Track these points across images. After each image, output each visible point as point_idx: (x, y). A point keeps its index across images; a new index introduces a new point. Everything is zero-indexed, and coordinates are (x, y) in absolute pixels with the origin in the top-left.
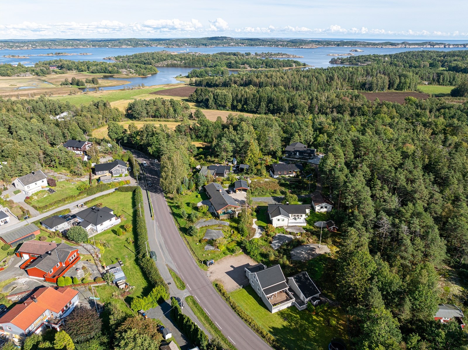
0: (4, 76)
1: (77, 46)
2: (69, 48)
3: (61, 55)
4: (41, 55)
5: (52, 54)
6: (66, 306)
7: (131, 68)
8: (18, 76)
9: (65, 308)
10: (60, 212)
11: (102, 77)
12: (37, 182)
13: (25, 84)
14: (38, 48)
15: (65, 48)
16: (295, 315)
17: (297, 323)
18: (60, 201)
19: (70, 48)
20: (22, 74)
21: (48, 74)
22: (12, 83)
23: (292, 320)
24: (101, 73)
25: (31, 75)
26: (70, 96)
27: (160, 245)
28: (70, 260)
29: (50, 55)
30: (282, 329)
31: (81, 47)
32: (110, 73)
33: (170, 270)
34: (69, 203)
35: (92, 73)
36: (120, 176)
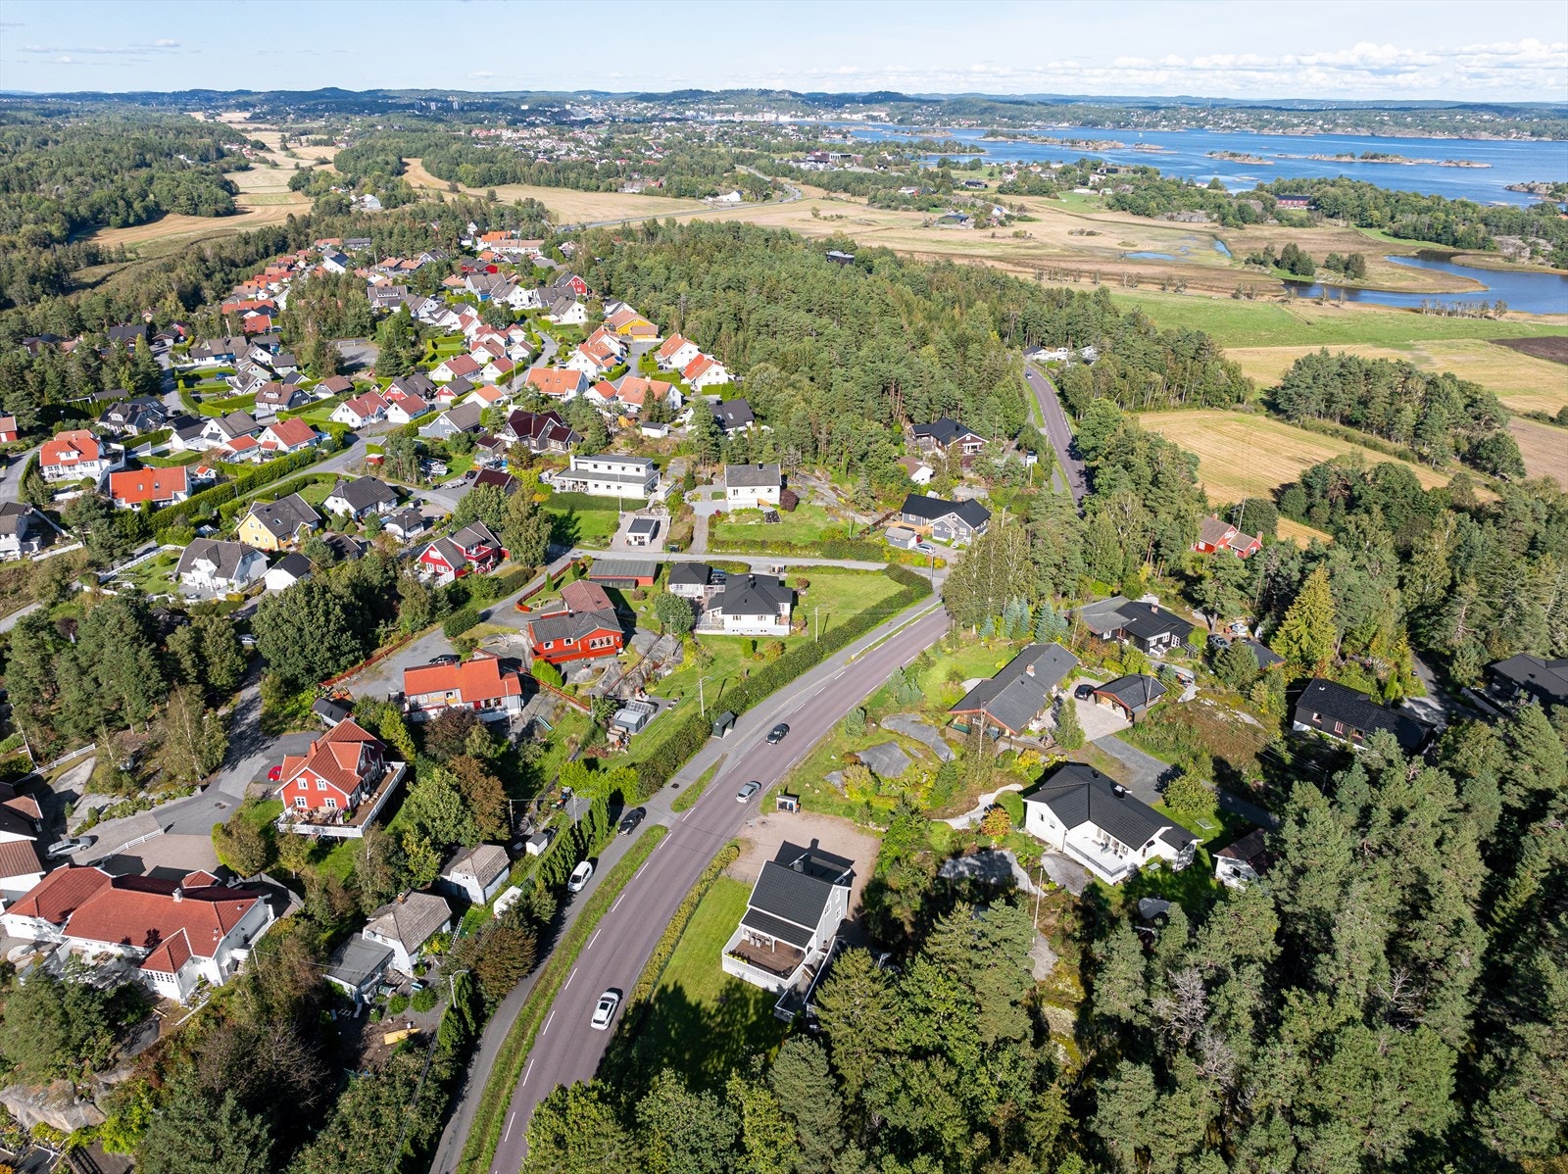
0: (1138, 214)
1: (1471, 129)
2: (1440, 136)
3: (1381, 160)
4: (1318, 156)
5: (1353, 156)
6: (487, 703)
7: (1545, 235)
8: (1171, 218)
9: (483, 704)
10: (726, 563)
11: (1414, 253)
12: (758, 488)
13: (1159, 246)
14: (1339, 131)
15: (1427, 136)
16: (752, 1011)
17: (727, 1026)
18: (755, 542)
19: (1446, 136)
20: (1185, 214)
21: (1256, 222)
22: (1130, 239)
23: (731, 1013)
24: (1424, 239)
25: (1205, 219)
26: (1233, 303)
27: (774, 718)
28: (594, 644)
29: (1344, 159)
30: (689, 1005)
31: (1485, 136)
32: (1455, 243)
33: (716, 767)
34: (771, 555)
35: (1396, 235)
36: (945, 544)
